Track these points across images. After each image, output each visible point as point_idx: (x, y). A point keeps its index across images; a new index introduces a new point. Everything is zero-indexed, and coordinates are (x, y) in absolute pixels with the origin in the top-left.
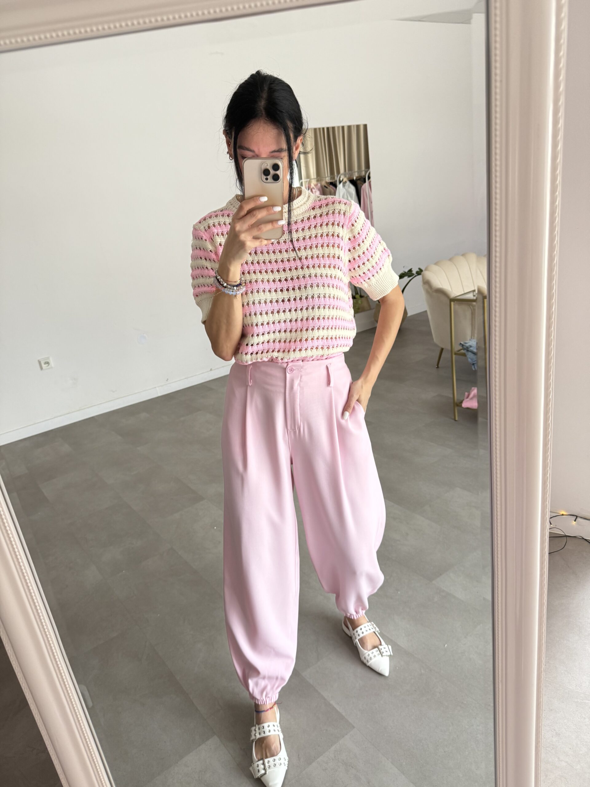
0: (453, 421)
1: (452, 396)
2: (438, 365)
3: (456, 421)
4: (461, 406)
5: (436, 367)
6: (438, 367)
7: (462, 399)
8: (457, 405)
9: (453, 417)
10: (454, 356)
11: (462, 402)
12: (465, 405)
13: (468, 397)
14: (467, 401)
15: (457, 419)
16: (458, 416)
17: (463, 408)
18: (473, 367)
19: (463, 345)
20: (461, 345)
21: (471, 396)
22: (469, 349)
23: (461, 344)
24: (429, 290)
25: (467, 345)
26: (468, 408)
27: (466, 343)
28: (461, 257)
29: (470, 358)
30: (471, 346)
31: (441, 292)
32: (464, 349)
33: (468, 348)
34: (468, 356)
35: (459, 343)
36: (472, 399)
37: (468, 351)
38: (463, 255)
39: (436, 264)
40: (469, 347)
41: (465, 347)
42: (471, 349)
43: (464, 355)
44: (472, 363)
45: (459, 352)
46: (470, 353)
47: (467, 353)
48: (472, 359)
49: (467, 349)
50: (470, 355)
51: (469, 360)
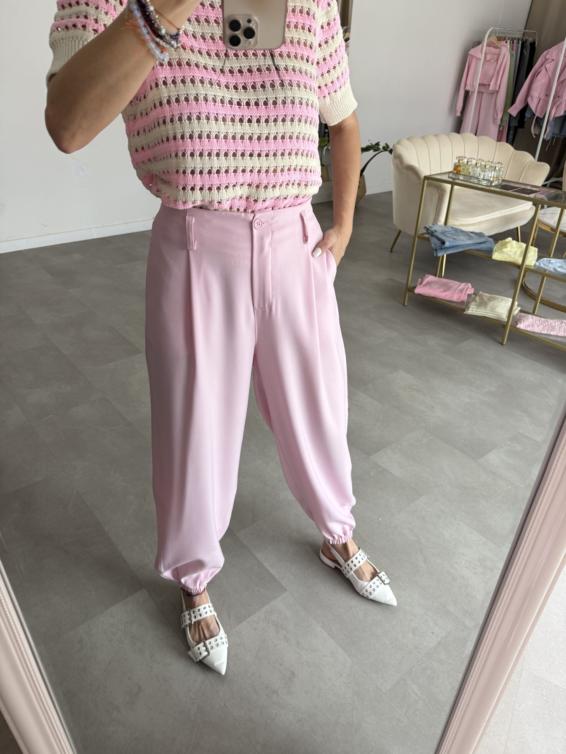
0: (402, 306)
1: (405, 282)
2: (392, 249)
3: (404, 306)
4: (413, 292)
5: (390, 250)
6: (391, 251)
7: (415, 285)
8: (409, 291)
9: (402, 302)
10: (417, 239)
11: (415, 287)
12: (418, 291)
13: (420, 284)
14: (421, 287)
15: (406, 304)
16: (408, 301)
17: (415, 293)
18: (435, 253)
19: (428, 229)
20: (426, 229)
21: (424, 283)
22: (433, 234)
23: (426, 227)
24: (399, 166)
25: (432, 229)
26: (420, 295)
27: (431, 227)
28: (434, 137)
29: (433, 243)
30: (436, 231)
31: (412, 169)
32: (428, 233)
33: (432, 232)
34: (431, 241)
35: (424, 226)
36: (425, 285)
37: (432, 235)
38: (436, 135)
39: (408, 139)
40: (434, 232)
41: (430, 231)
42: (436, 234)
43: (428, 239)
44: (434, 249)
45: (422, 236)
46: (434, 238)
47: (431, 238)
48: (435, 245)
49: (432, 234)
50: (434, 240)
51: (433, 245)
